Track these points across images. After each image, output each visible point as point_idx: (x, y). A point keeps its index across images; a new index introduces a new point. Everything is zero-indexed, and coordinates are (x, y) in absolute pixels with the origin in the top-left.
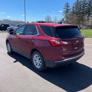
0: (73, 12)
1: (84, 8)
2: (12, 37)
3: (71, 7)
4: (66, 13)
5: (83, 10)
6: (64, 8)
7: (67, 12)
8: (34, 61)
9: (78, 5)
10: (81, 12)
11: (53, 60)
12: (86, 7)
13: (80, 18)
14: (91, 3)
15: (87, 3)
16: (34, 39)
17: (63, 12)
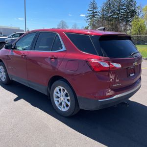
0: (103, 18)
1: (119, 11)
2: (9, 54)
3: (99, 9)
4: (91, 18)
5: (118, 14)
6: (89, 10)
7: (94, 16)
8: (55, 99)
9: (110, 6)
10: (115, 18)
11: (95, 97)
12: (123, 9)
13: (114, 27)
14: (130, 4)
15: (125, 4)
16: (57, 58)
17: (88, 16)
